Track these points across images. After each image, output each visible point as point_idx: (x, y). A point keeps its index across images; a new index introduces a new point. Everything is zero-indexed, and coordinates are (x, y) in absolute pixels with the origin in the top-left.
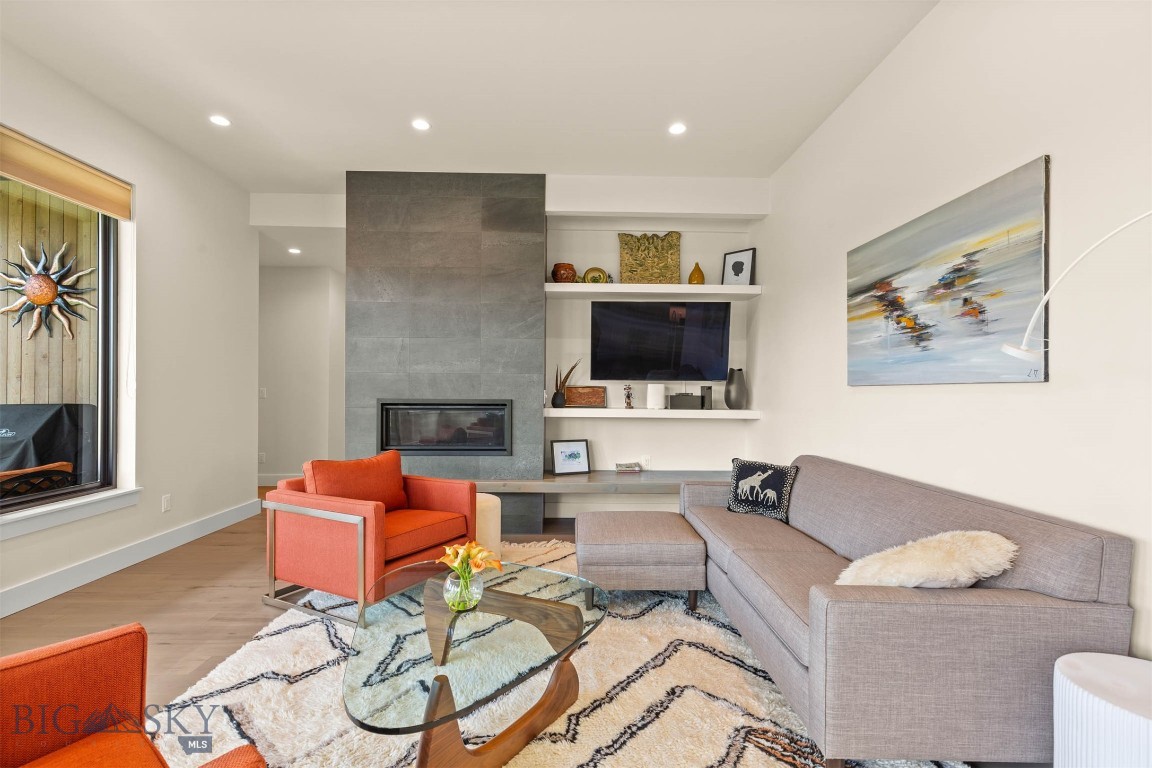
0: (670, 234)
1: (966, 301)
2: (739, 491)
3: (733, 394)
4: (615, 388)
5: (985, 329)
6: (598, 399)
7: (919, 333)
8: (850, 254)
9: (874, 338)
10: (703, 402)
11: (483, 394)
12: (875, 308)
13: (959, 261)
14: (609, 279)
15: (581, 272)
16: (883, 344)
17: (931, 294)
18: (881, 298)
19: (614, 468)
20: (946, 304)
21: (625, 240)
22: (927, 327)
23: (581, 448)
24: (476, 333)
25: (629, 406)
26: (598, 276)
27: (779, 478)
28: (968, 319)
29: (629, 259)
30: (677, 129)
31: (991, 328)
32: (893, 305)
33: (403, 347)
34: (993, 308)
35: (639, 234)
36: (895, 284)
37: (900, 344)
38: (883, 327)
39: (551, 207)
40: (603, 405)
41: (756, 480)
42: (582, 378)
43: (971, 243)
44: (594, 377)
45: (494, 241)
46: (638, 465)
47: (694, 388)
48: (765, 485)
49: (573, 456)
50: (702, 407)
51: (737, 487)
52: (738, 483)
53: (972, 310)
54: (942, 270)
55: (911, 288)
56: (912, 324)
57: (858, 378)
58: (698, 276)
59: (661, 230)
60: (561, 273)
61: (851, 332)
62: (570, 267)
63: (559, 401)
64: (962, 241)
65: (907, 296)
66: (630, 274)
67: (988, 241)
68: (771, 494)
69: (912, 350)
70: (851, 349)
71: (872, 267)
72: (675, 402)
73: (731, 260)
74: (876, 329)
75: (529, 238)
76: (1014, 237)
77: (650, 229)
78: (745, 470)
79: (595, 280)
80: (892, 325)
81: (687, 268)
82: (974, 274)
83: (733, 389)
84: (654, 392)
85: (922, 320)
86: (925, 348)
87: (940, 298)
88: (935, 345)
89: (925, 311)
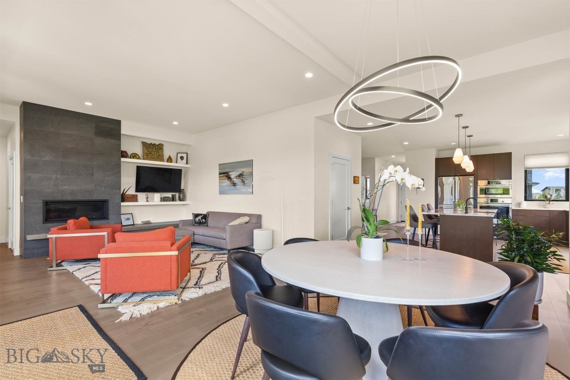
0: (160, 144)
1: (242, 180)
2: (196, 221)
3: (181, 197)
4: (141, 196)
5: (245, 185)
6: (134, 198)
7: (234, 184)
8: (219, 164)
9: (225, 184)
10: (173, 199)
11: (95, 197)
12: (225, 178)
13: (241, 172)
14: (139, 158)
15: (129, 154)
16: (227, 186)
17: (236, 177)
18: (227, 176)
19: (140, 223)
20: (239, 180)
21: (145, 145)
23: (130, 216)
24: (92, 175)
25: (147, 201)
26: (134, 156)
27: (205, 217)
29: (146, 151)
30: (175, 123)
32: (229, 178)
33: (56, 179)
34: (246, 182)
35: (149, 143)
36: (230, 174)
37: (231, 186)
38: (227, 182)
39: (123, 132)
40: (136, 200)
41: (200, 217)
42: (132, 191)
43: (243, 170)
44: (136, 191)
45: (99, 141)
46: (149, 221)
47: (169, 195)
48: (202, 218)
49: (128, 219)
50: (173, 200)
52: (195, 219)
53: (243, 182)
54: (238, 173)
55: (233, 175)
56: (233, 182)
57: (221, 193)
58: (170, 160)
59: (157, 143)
60: (124, 154)
61: (220, 182)
62: (126, 152)
63: (123, 200)
64: (241, 169)
65: (232, 177)
66: (147, 156)
67: (246, 170)
68: (204, 220)
69: (233, 188)
70: (220, 186)
71: (225, 169)
72: (164, 199)
73: (180, 155)
74: (226, 182)
75: (114, 141)
76: (249, 171)
77: (153, 142)
78: (196, 216)
79: (133, 158)
80: (229, 182)
81: (166, 157)
82: (243, 175)
83: (181, 195)
84: (157, 196)
85: (235, 182)
86: (235, 187)
87: (238, 178)
88: (237, 187)
89: (235, 180)
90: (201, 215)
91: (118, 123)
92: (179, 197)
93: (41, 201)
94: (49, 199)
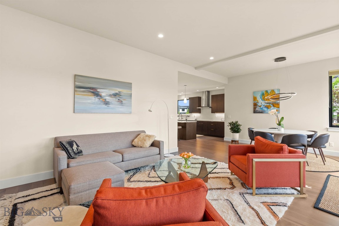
1: (119, 99)
2: (74, 151)
5: (122, 105)
7: (106, 103)
9: (89, 101)
12: (90, 94)
13: (117, 92)
16: (93, 103)
17: (110, 96)
20: (114, 99)
22: (109, 102)
28: (119, 102)
31: (123, 105)
32: (97, 95)
34: (124, 102)
36: (98, 90)
37: (100, 104)
38: (92, 100)
41: (75, 146)
43: (120, 90)
52: (73, 149)
53: (121, 102)
54: (113, 92)
55: (104, 93)
56: (104, 101)
64: (118, 89)
67: (124, 91)
69: (104, 106)
71: (89, 83)
74: (90, 99)
76: (128, 92)
80: (97, 99)
82: (120, 95)
85: (107, 100)
86: (108, 106)
87: (113, 97)
88: (110, 105)
89: (108, 99)
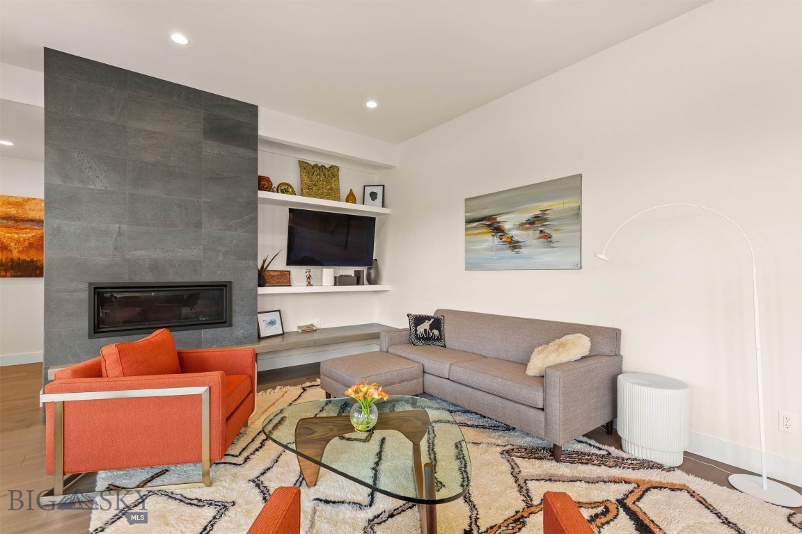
0: (332, 167)
1: (541, 231)
2: (418, 333)
3: (373, 275)
4: (298, 273)
5: (552, 245)
6: (283, 279)
7: (514, 245)
8: (466, 200)
9: (484, 245)
10: (358, 281)
11: (204, 277)
12: (485, 230)
13: (537, 213)
14: (293, 193)
15: (275, 185)
16: (491, 249)
17: (521, 226)
18: (489, 226)
19: (295, 329)
20: (531, 232)
21: (303, 165)
22: (518, 242)
24: (198, 225)
25: (309, 284)
26: (285, 188)
27: (437, 323)
28: (542, 240)
29: (306, 180)
30: (372, 104)
31: (554, 245)
32: (497, 229)
33: (120, 234)
34: (555, 236)
35: (313, 164)
36: (499, 219)
37: (502, 249)
38: (491, 240)
40: (288, 284)
41: (426, 325)
42: (280, 264)
43: (544, 205)
44: (288, 264)
45: (212, 149)
46: (312, 325)
47: (350, 271)
48: (432, 327)
49: (272, 323)
50: (358, 283)
51: (416, 330)
52: (416, 328)
53: (546, 237)
54: (528, 216)
55: (509, 222)
56: (510, 240)
57: (470, 267)
58: (351, 198)
59: (327, 163)
60: (264, 184)
61: (467, 242)
62: (267, 179)
63: (262, 282)
64: (539, 204)
65: (507, 226)
66: (308, 190)
67: (555, 206)
68: (436, 332)
69: (510, 253)
70: (467, 251)
71: (484, 209)
72: (339, 281)
73: (369, 190)
74: (486, 241)
75: (242, 152)
76: (567, 206)
77: (320, 161)
79: (283, 191)
80: (496, 240)
81: (344, 192)
82: (546, 220)
83: (372, 272)
84: (328, 274)
85: (516, 239)
86: (517, 252)
87: (527, 229)
88: (523, 251)
89: (518, 235)
90: (428, 318)
91: (252, 110)
92: (369, 274)
93: (86, 286)
94: (103, 280)
